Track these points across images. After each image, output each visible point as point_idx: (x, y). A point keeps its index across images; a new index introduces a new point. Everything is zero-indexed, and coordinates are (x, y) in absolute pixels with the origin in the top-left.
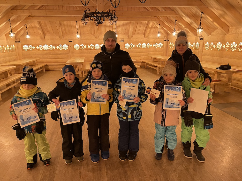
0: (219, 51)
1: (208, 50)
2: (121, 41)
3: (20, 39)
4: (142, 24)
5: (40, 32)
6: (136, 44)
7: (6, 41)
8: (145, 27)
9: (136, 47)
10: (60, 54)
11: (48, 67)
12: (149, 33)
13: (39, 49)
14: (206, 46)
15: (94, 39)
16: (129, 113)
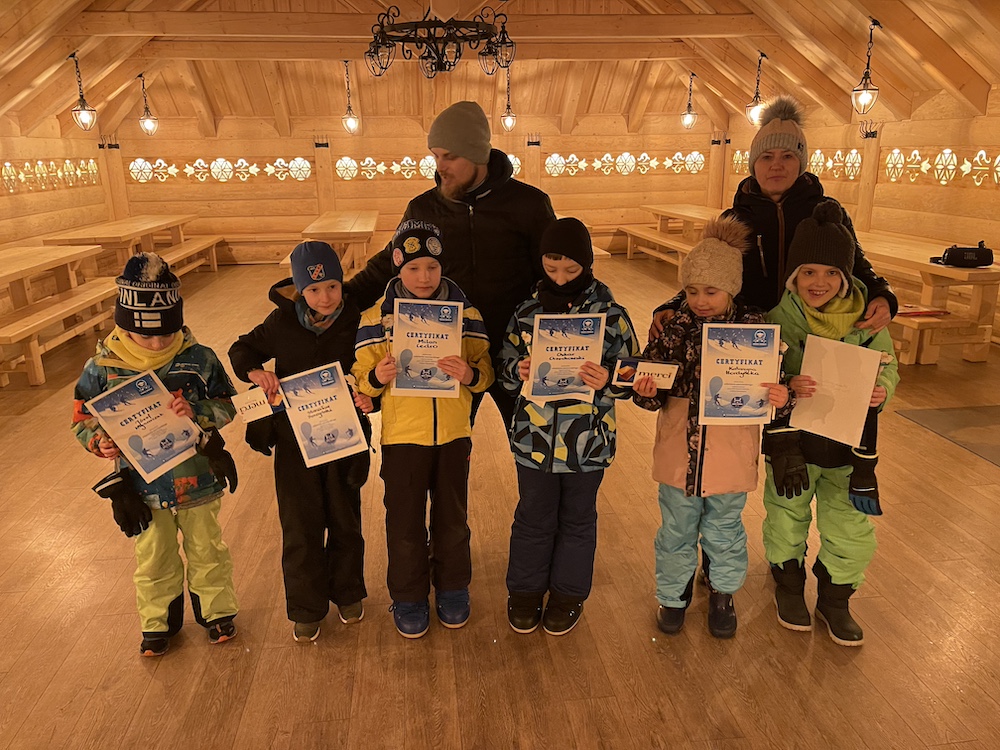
0: (946, 185)
1: (899, 181)
2: (529, 144)
3: (119, 132)
4: (617, 73)
5: (199, 105)
6: (592, 156)
7: (60, 142)
8: (631, 85)
9: (590, 169)
10: (279, 197)
11: (230, 250)
12: (649, 109)
13: (192, 176)
14: (890, 166)
15: (418, 136)
16: (560, 438)
